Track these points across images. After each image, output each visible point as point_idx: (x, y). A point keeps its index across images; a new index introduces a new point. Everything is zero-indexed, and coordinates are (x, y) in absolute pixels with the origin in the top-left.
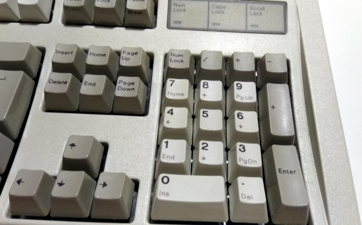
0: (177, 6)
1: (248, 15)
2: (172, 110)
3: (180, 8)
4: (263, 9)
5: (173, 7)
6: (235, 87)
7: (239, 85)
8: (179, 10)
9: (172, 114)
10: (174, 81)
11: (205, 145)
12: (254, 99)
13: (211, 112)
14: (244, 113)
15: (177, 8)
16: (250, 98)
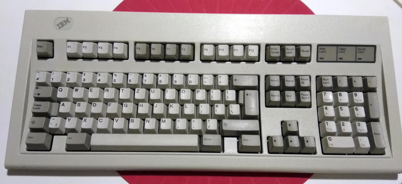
1: (357, 53)
2: (326, 107)
3: (323, 50)
4: (364, 49)
5: (319, 50)
6: (354, 95)
7: (356, 94)
8: (322, 52)
9: (327, 109)
10: (325, 93)
11: (343, 123)
12: (363, 101)
13: (343, 107)
14: (358, 107)
15: (321, 50)
16: (361, 101)
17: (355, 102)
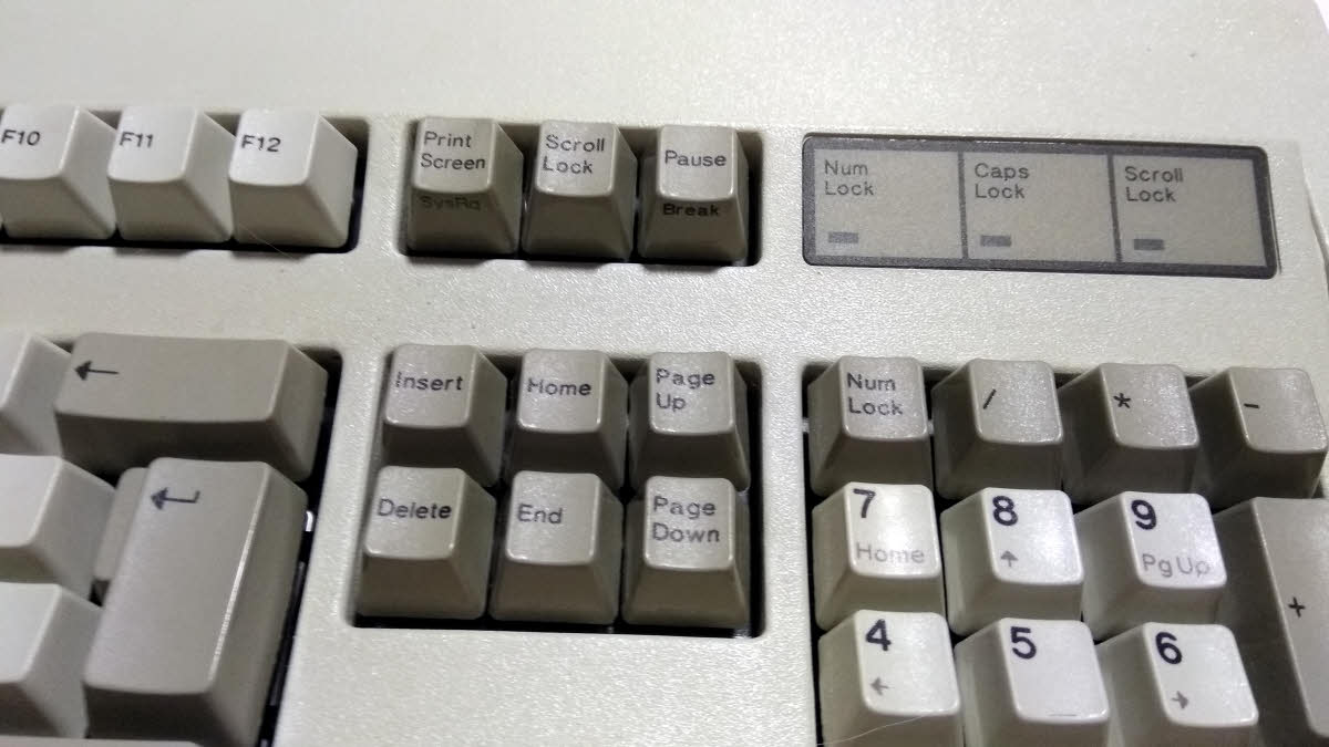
0: (836, 172)
1: (1121, 200)
2: (880, 625)
3: (851, 181)
4: (1177, 176)
5: (820, 176)
6: (1130, 519)
7: (1143, 510)
8: (843, 190)
9: (885, 643)
10: (870, 495)
12: (1214, 574)
13: (1043, 631)
14: (1185, 634)
15: (836, 180)
16: (1199, 568)
17: (1150, 576)
